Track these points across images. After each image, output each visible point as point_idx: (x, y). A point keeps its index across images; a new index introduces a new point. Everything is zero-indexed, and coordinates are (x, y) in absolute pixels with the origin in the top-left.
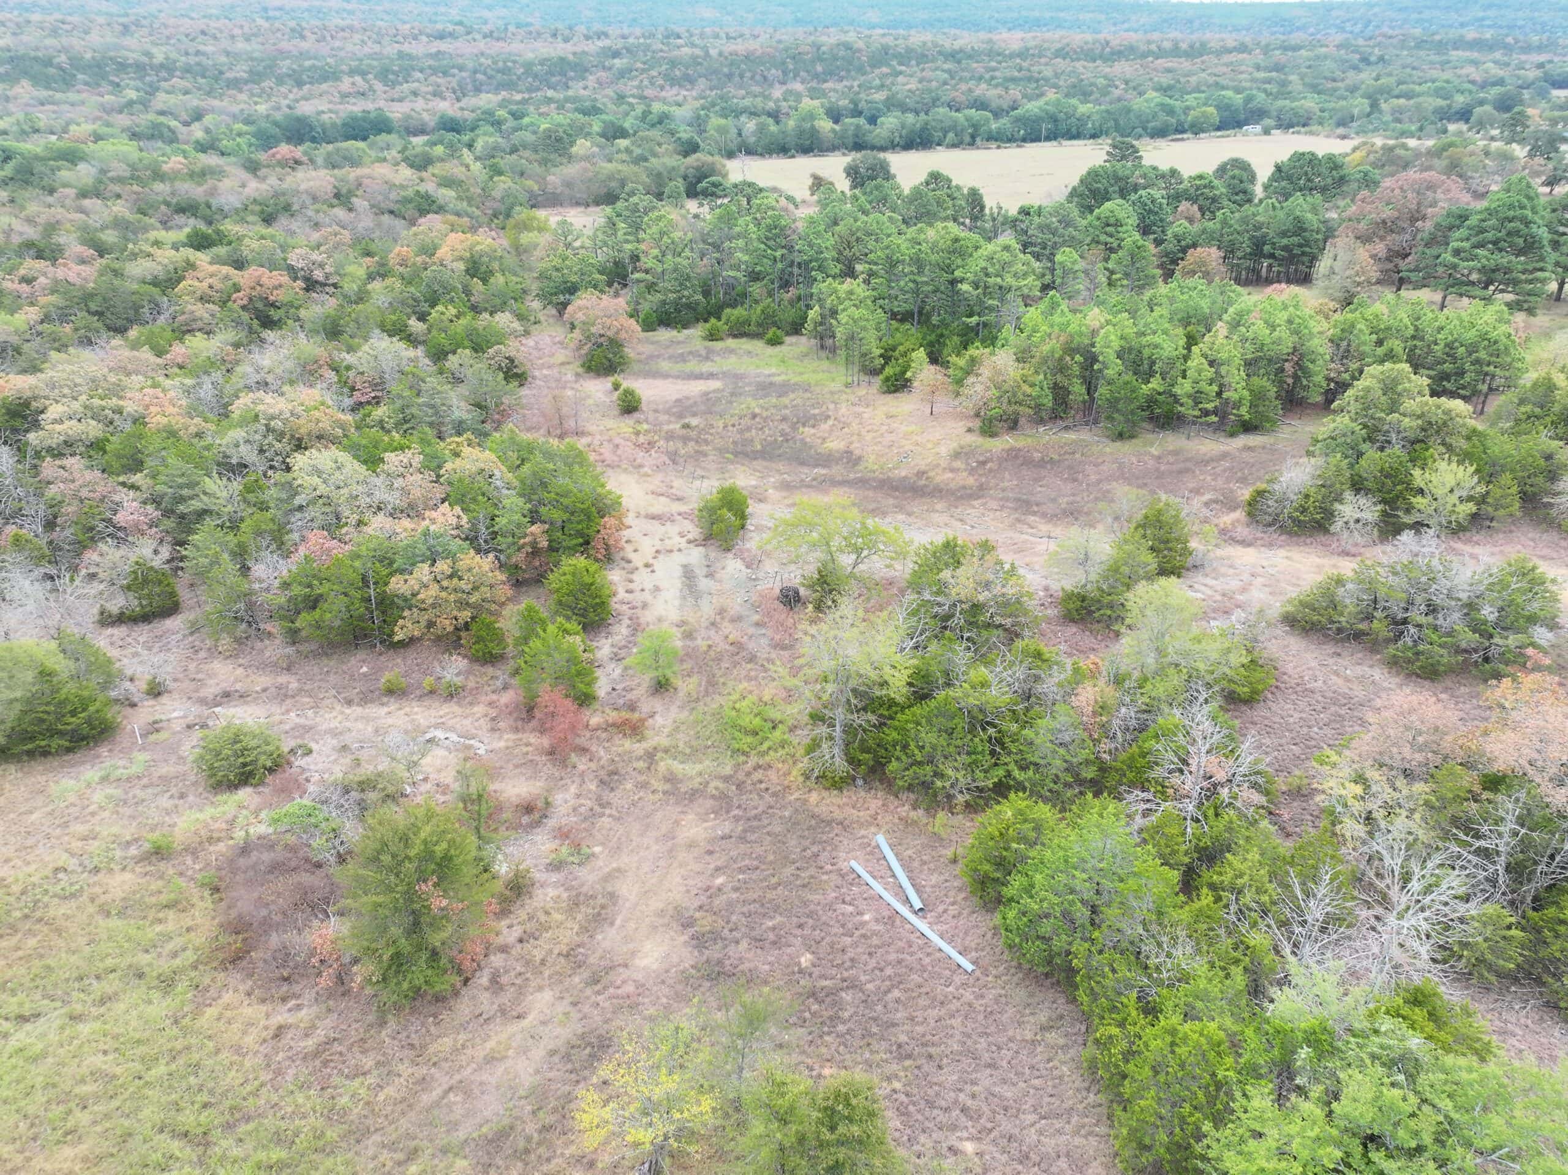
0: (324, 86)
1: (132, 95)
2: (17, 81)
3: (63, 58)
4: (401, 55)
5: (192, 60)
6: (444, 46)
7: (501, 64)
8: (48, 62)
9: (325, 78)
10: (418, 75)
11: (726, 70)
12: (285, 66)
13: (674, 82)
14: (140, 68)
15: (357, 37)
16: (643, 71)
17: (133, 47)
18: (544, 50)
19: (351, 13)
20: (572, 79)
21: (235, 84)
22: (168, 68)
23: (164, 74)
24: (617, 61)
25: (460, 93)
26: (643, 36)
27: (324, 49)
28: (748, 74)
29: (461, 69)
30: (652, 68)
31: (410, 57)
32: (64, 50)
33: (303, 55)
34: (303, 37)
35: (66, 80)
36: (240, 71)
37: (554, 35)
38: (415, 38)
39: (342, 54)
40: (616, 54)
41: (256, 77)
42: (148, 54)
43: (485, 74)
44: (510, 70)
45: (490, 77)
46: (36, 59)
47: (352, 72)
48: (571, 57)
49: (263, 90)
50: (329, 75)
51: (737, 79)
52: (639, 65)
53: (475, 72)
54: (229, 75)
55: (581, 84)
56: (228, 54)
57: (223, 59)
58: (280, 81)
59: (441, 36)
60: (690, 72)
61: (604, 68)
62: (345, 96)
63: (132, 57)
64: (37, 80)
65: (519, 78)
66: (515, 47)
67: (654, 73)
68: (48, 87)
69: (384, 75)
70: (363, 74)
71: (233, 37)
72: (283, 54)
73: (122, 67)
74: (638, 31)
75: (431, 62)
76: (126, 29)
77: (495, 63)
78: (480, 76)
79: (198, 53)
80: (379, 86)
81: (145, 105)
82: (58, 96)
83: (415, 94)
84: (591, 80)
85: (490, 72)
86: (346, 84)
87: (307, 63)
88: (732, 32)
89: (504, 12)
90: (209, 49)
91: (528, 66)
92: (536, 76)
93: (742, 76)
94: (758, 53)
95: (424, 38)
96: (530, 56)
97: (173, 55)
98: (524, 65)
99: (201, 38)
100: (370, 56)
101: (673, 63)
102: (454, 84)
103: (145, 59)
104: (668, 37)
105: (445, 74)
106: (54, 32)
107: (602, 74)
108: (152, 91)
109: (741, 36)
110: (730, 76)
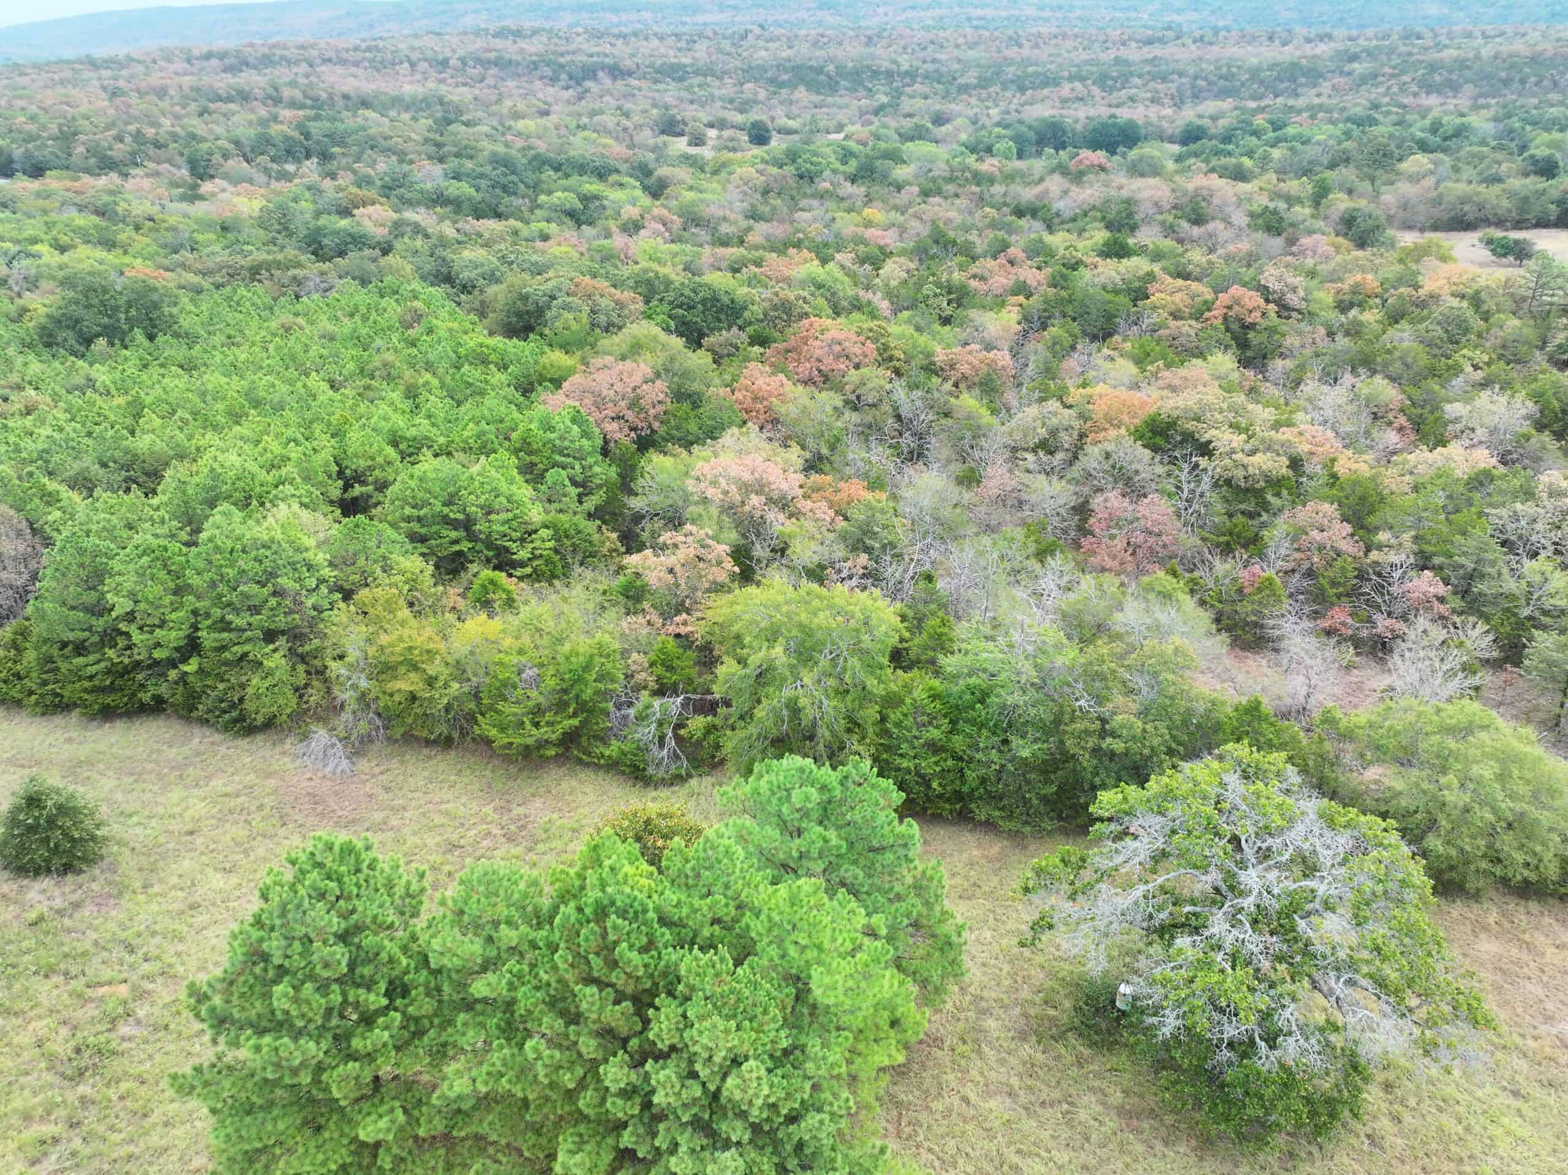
0: (1046, 91)
1: (885, 99)
2: (796, 87)
3: (831, 67)
4: (1118, 61)
5: (930, 67)
6: (1157, 51)
7: (1224, 70)
8: (820, 71)
9: (1045, 84)
10: (1137, 81)
11: (1503, 75)
12: (1011, 71)
13: (1430, 88)
14: (889, 74)
15: (1069, 44)
16: (1393, 76)
17: (882, 56)
18: (1269, 55)
19: (1047, 20)
20: (1302, 85)
21: (965, 89)
22: (911, 75)
23: (907, 80)
24: (1356, 65)
25: (1178, 102)
26: (1376, 37)
27: (1043, 54)
28: (1533, 79)
29: (1181, 74)
30: (1403, 72)
31: (1127, 63)
32: (831, 60)
33: (1026, 62)
34: (1020, 46)
35: (832, 87)
36: (971, 78)
37: (1271, 38)
38: (1124, 44)
39: (1059, 60)
40: (1354, 58)
41: (984, 83)
42: (894, 62)
43: (1206, 79)
44: (1233, 75)
45: (1210, 83)
46: (811, 68)
47: (1071, 78)
48: (1304, 62)
49: (989, 96)
50: (1050, 81)
51: (1516, 85)
52: (1387, 70)
53: (1196, 78)
54: (961, 81)
55: (1314, 91)
56: (959, 61)
57: (956, 66)
58: (1004, 87)
59: (1149, 42)
60: (1454, 77)
61: (1341, 73)
62: (1064, 101)
63: (885, 65)
64: (813, 86)
65: (1243, 85)
66: (1234, 51)
67: (1406, 78)
68: (818, 93)
69: (1103, 81)
70: (1083, 79)
71: (957, 46)
72: (1006, 60)
73: (875, 74)
74: (1370, 32)
75: (1148, 68)
76: (870, 42)
77: (1218, 68)
78: (1201, 83)
79: (934, 61)
80: (1096, 91)
81: (894, 105)
82: (830, 100)
83: (1132, 99)
84: (1325, 87)
85: (1212, 78)
86: (1066, 90)
87: (1031, 70)
88: (1490, 30)
89: (1195, 16)
90: (943, 57)
91: (1255, 73)
92: (1262, 82)
93: (1523, 81)
94: (1549, 54)
95: (1133, 44)
96: (1254, 61)
97: (916, 63)
98: (1249, 71)
99: (931, 48)
100: (1088, 62)
101: (1433, 67)
102: (1173, 90)
103: (894, 67)
104: (1407, 37)
105: (1164, 79)
106: (815, 44)
107: (1338, 80)
108: (898, 94)
109: (1502, 34)
110: (1507, 83)
